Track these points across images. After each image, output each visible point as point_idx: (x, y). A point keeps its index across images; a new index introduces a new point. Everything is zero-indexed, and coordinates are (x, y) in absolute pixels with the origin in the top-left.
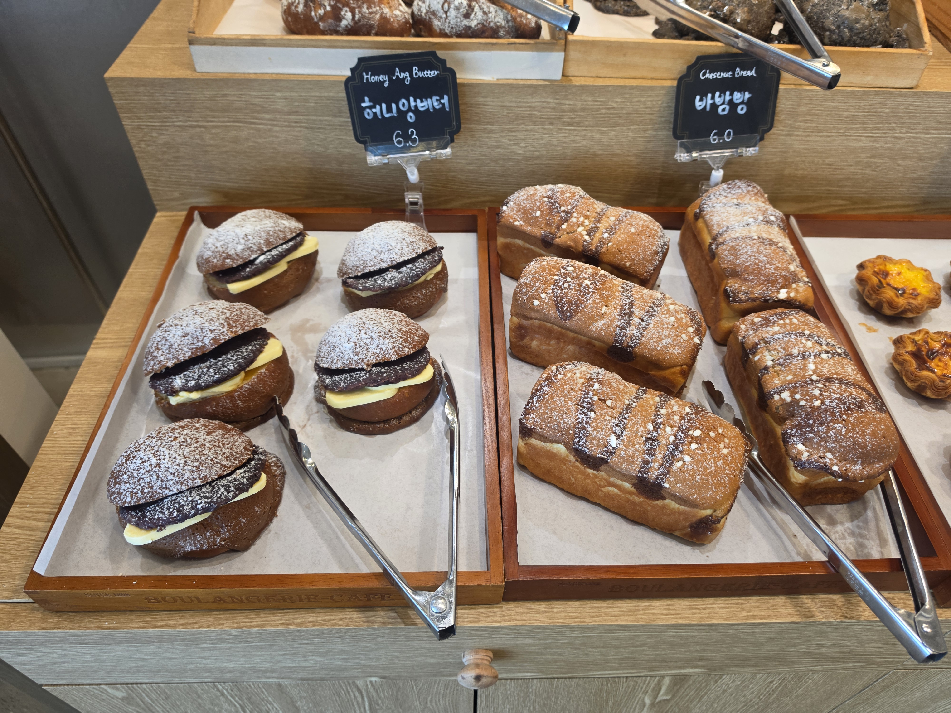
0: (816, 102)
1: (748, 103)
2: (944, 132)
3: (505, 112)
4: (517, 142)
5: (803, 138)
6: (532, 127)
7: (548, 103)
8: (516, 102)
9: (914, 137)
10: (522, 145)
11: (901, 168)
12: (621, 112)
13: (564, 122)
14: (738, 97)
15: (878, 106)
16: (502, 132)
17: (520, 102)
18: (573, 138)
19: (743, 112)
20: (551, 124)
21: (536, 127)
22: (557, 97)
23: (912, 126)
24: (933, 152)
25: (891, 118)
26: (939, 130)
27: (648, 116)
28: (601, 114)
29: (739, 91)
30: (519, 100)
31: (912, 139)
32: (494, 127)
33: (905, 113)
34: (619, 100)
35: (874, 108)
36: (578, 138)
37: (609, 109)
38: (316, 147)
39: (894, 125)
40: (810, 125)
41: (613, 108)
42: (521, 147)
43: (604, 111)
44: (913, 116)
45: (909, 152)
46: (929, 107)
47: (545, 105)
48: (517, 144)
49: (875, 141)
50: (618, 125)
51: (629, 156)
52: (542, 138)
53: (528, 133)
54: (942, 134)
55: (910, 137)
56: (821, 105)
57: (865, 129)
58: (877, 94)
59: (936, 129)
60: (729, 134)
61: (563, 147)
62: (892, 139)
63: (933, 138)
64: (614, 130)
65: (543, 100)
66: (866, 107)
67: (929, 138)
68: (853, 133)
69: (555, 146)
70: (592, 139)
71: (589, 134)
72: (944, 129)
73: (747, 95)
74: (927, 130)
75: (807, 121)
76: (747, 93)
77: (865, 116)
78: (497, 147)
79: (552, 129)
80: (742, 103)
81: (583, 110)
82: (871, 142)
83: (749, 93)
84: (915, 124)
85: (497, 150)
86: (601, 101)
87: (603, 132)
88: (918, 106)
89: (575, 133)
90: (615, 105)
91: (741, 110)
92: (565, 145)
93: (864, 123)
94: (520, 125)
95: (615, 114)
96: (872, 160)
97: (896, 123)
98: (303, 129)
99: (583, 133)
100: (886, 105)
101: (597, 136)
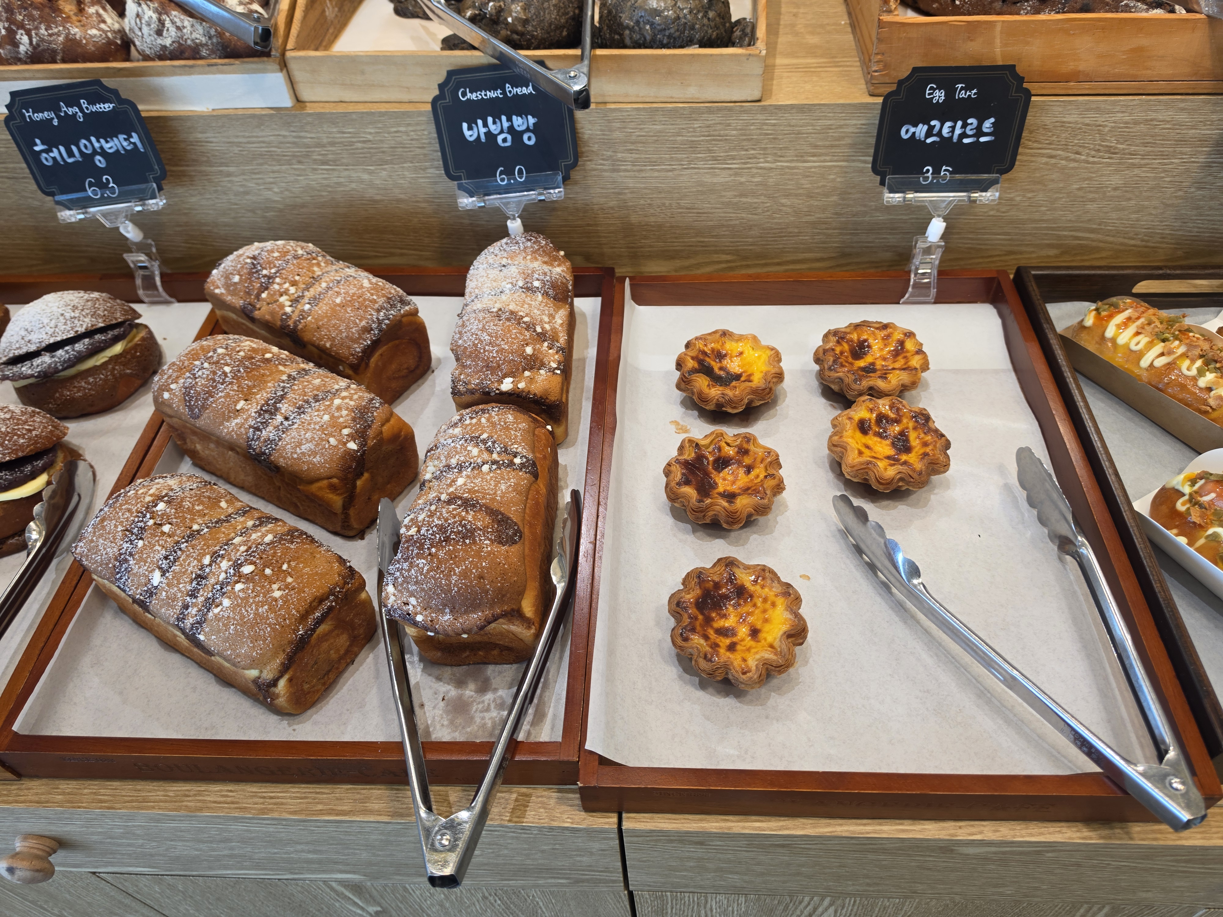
0: (632, 125)
1: (536, 130)
2: (828, 158)
3: (236, 150)
4: (268, 186)
5: (637, 174)
6: (278, 167)
7: (284, 136)
8: (244, 137)
9: (788, 167)
10: (276, 190)
11: (789, 210)
12: (381, 145)
13: (315, 160)
14: (518, 122)
15: (719, 127)
16: (243, 174)
17: (249, 137)
18: (335, 180)
19: (532, 142)
20: (300, 162)
21: (284, 167)
22: (292, 129)
23: (779, 153)
24: (824, 186)
25: (745, 143)
26: (819, 156)
27: (418, 151)
28: (357, 149)
29: (519, 115)
30: (247, 134)
31: (787, 170)
32: (231, 169)
33: (761, 134)
34: (372, 131)
35: (715, 130)
36: (342, 180)
37: (364, 142)
38: (30, 200)
39: (752, 152)
40: (637, 156)
41: (370, 141)
42: (276, 193)
43: (360, 145)
44: (774, 139)
45: (789, 187)
46: (790, 126)
47: (281, 139)
48: (269, 189)
49: (736, 174)
50: (386, 162)
51: (417, 202)
52: (297, 181)
53: (276, 175)
54: (825, 161)
55: (783, 168)
56: (641, 129)
57: (715, 159)
58: (710, 111)
59: (814, 155)
60: (520, 171)
61: (329, 192)
62: (759, 171)
63: (815, 167)
64: (384, 169)
65: (277, 133)
66: (703, 130)
67: (811, 167)
68: (701, 164)
69: (319, 191)
70: (362, 181)
71: (354, 175)
72: (826, 155)
73: (532, 120)
74: (802, 156)
75: (630, 151)
76: (530, 117)
77: (707, 141)
78: (246, 193)
79: (304, 170)
80: (528, 130)
81: (333, 144)
82: (731, 175)
83: (533, 117)
84: (781, 149)
85: (247, 197)
86: (350, 133)
87: (371, 173)
88: (774, 125)
89: (336, 174)
90: (370, 137)
91: (529, 140)
92: (330, 189)
93: (710, 151)
94: (261, 164)
95: (376, 148)
96: (744, 200)
97: (754, 149)
98: (6, 180)
99: (346, 173)
100: (729, 125)
101: (366, 177)
